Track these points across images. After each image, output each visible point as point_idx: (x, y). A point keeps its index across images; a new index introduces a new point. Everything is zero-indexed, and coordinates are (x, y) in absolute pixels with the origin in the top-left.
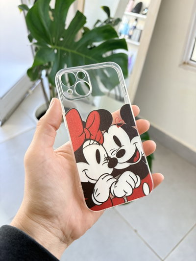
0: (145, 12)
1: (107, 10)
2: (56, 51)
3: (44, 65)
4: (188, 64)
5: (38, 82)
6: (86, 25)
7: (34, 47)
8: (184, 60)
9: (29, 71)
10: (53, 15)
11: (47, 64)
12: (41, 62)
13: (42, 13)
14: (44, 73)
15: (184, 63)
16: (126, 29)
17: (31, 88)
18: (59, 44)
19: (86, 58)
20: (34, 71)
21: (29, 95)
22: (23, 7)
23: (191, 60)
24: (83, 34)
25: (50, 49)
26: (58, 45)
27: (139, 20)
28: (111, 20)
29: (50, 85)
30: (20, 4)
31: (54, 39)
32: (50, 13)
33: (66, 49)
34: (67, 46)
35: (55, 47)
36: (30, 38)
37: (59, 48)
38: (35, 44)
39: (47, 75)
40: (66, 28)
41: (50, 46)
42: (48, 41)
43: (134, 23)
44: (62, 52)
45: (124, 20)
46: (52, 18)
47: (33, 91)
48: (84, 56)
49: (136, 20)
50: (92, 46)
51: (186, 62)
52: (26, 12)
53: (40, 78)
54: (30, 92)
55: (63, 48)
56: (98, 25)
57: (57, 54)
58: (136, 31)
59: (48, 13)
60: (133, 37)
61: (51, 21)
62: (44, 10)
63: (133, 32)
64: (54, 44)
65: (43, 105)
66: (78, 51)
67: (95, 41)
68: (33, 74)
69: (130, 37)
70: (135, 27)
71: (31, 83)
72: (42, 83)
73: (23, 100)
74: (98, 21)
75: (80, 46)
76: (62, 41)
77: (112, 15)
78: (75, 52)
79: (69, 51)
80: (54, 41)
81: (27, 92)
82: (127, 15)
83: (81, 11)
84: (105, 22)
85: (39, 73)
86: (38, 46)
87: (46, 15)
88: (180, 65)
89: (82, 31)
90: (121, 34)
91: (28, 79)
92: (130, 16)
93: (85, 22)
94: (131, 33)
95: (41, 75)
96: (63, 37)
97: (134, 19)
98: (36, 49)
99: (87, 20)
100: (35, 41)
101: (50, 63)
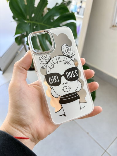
2: (30, 24)
4: (116, 26)
8: (113, 24)
9: (16, 39)
11: (25, 34)
15: (113, 26)
17: (19, 50)
20: (19, 39)
26: (31, 20)
34: (36, 21)
35: (29, 21)
36: (14, 18)
37: (32, 22)
41: (26, 22)
42: (25, 18)
46: (26, 3)
53: (23, 43)
54: (19, 52)
55: (34, 22)
57: (30, 26)
60: (80, 13)
64: (28, 20)
66: (44, 23)
68: (19, 41)
69: (78, 13)
71: (18, 47)
73: (14, 57)
76: (33, 17)
78: (42, 24)
79: (38, 23)
80: (28, 18)
81: (17, 53)
85: (22, 40)
88: (110, 28)
89: (47, 11)
91: (16, 44)
93: (47, 4)
99: (48, 2)
100: (17, 19)
101: (27, 32)
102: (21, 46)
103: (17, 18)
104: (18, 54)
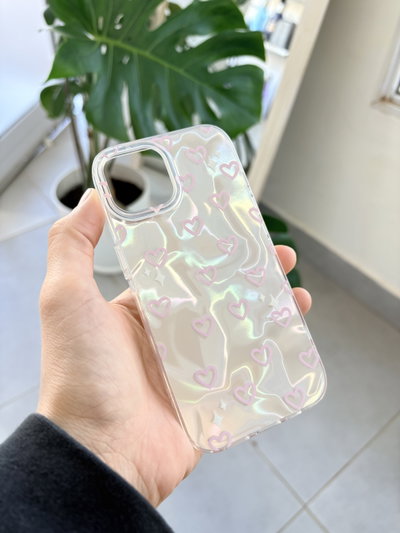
2: (104, 50)
3: (78, 83)
4: (391, 101)
5: (66, 123)
7: (58, 35)
8: (383, 93)
9: (46, 94)
11: (84, 79)
14: (78, 101)
15: (384, 99)
17: (49, 134)
18: (112, 34)
19: (171, 70)
20: (56, 95)
21: (46, 150)
25: (92, 43)
26: (109, 35)
29: (91, 128)
31: (101, 20)
33: (128, 47)
34: (128, 40)
35: (104, 38)
36: (49, 18)
37: (112, 43)
38: (59, 28)
39: (85, 109)
41: (91, 37)
42: (88, 24)
44: (118, 52)
47: (55, 142)
48: (167, 65)
51: (388, 96)
53: (69, 112)
54: (48, 142)
55: (119, 43)
57: (105, 57)
64: (100, 33)
65: (74, 173)
66: (154, 52)
67: (194, 33)
68: (54, 101)
71: (49, 123)
72: (73, 126)
73: (31, 159)
75: (159, 40)
76: (119, 30)
78: (147, 54)
79: (135, 51)
80: (101, 26)
81: (41, 143)
85: (68, 101)
86: (65, 36)
88: (373, 104)
91: (43, 113)
100: (59, 23)
101: (90, 77)
102: (59, 120)
103: (62, 19)
104: (43, 149)
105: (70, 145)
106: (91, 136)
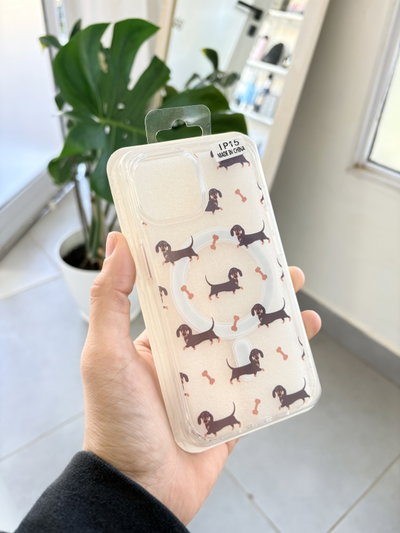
0: (287, 63)
1: (212, 55)
2: (107, 130)
3: (83, 155)
4: (364, 167)
5: (70, 187)
6: (170, 83)
7: (66, 119)
8: (355, 160)
10: (107, 61)
11: (89, 153)
12: (77, 148)
13: (85, 56)
14: (82, 169)
15: (356, 166)
16: (251, 94)
17: (54, 198)
18: (115, 115)
20: (62, 165)
21: (50, 212)
22: (49, 41)
23: (369, 160)
24: (165, 99)
25: (98, 125)
26: (113, 118)
27: (275, 78)
28: (219, 76)
29: (94, 194)
30: (43, 33)
31: (106, 106)
32: (101, 57)
35: (108, 121)
36: (59, 102)
37: (115, 124)
38: (69, 113)
39: (87, 174)
40: (131, 86)
41: (97, 119)
42: (94, 108)
43: (266, 83)
44: (121, 131)
45: (246, 76)
46: (104, 67)
47: (59, 205)
49: (271, 77)
50: (182, 123)
51: (360, 163)
52: (55, 51)
53: (74, 179)
54: (53, 205)
55: (121, 125)
56: (195, 84)
57: (109, 136)
58: (268, 97)
59: (96, 57)
60: (263, 110)
61: (102, 72)
62: (89, 51)
63: (263, 101)
64: (104, 116)
65: (76, 234)
67: (190, 115)
68: (61, 170)
69: (257, 109)
70: (267, 91)
71: (54, 188)
72: (77, 190)
73: (35, 220)
74: (195, 76)
76: (121, 110)
77: (223, 66)
80: (105, 110)
81: (46, 206)
82: (252, 67)
83: (161, 56)
84: (209, 78)
85: (73, 170)
86: (73, 119)
87: (94, 60)
89: (162, 93)
90: (238, 102)
91: (50, 180)
92: (259, 69)
93: (167, 78)
94: (259, 101)
95: (76, 173)
96: (124, 103)
97: (267, 74)
98: (70, 124)
100: (68, 108)
101: (94, 152)
103: (71, 104)
104: (47, 211)
105: (74, 207)
106: (93, 201)
